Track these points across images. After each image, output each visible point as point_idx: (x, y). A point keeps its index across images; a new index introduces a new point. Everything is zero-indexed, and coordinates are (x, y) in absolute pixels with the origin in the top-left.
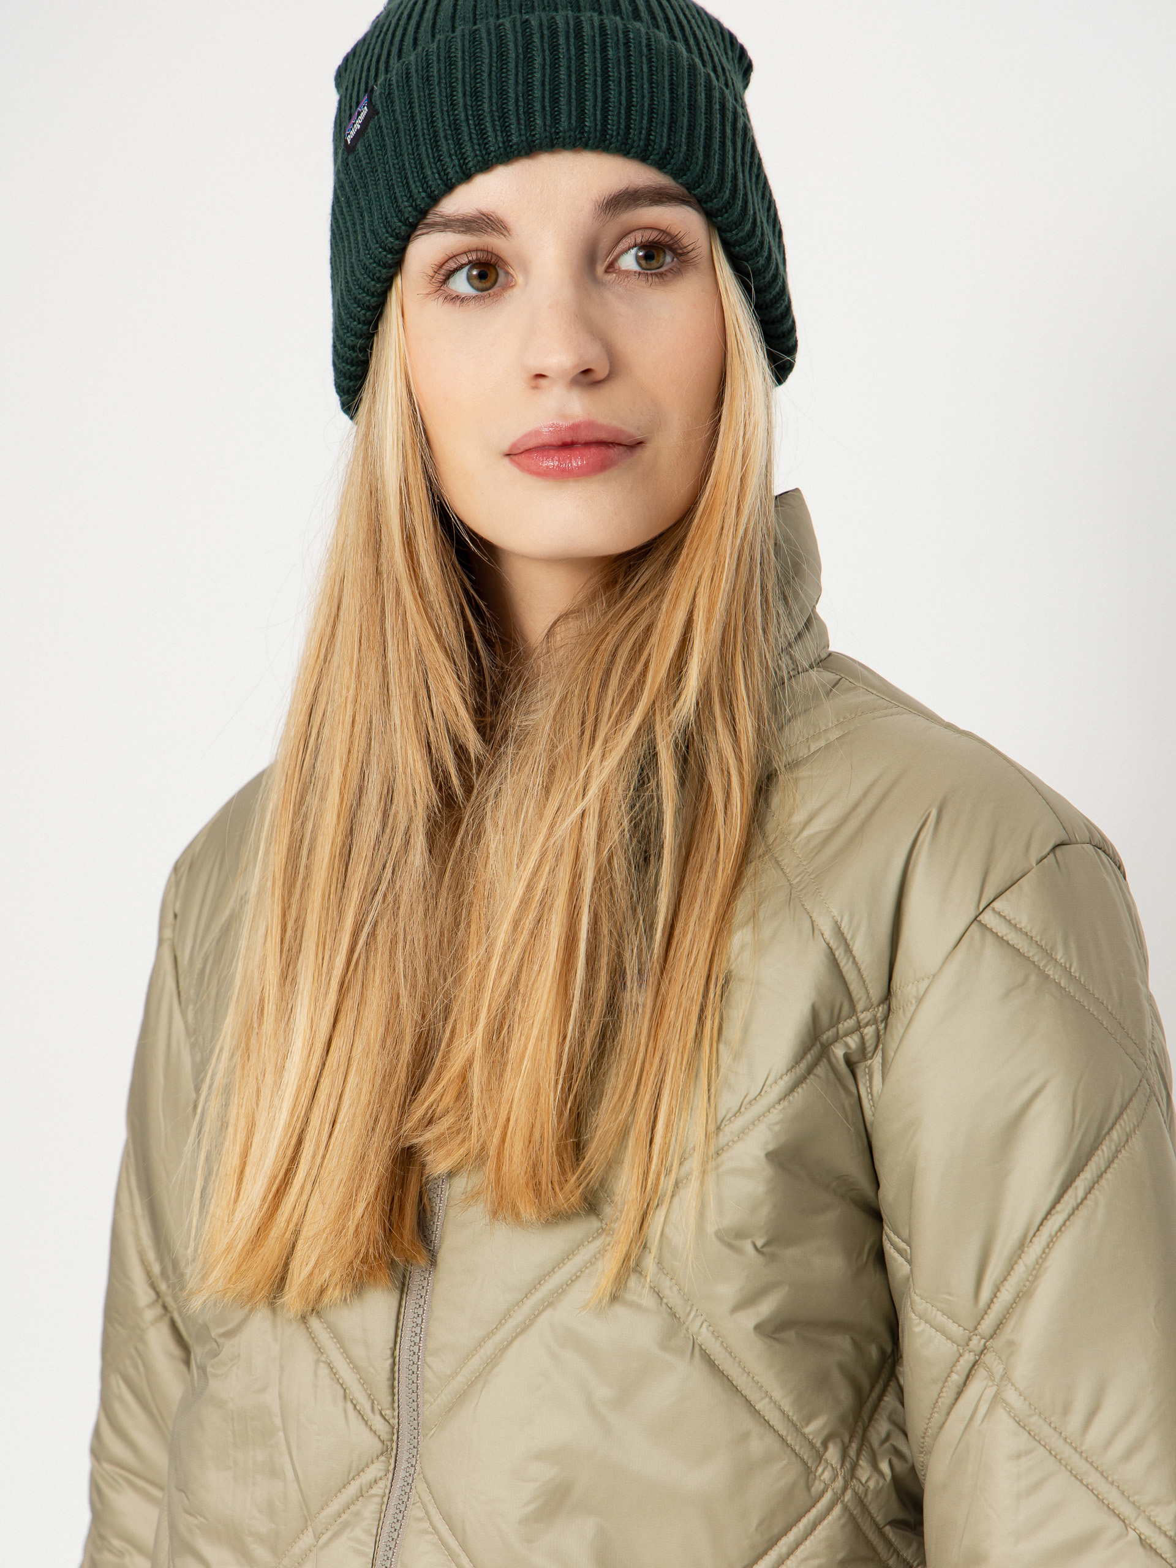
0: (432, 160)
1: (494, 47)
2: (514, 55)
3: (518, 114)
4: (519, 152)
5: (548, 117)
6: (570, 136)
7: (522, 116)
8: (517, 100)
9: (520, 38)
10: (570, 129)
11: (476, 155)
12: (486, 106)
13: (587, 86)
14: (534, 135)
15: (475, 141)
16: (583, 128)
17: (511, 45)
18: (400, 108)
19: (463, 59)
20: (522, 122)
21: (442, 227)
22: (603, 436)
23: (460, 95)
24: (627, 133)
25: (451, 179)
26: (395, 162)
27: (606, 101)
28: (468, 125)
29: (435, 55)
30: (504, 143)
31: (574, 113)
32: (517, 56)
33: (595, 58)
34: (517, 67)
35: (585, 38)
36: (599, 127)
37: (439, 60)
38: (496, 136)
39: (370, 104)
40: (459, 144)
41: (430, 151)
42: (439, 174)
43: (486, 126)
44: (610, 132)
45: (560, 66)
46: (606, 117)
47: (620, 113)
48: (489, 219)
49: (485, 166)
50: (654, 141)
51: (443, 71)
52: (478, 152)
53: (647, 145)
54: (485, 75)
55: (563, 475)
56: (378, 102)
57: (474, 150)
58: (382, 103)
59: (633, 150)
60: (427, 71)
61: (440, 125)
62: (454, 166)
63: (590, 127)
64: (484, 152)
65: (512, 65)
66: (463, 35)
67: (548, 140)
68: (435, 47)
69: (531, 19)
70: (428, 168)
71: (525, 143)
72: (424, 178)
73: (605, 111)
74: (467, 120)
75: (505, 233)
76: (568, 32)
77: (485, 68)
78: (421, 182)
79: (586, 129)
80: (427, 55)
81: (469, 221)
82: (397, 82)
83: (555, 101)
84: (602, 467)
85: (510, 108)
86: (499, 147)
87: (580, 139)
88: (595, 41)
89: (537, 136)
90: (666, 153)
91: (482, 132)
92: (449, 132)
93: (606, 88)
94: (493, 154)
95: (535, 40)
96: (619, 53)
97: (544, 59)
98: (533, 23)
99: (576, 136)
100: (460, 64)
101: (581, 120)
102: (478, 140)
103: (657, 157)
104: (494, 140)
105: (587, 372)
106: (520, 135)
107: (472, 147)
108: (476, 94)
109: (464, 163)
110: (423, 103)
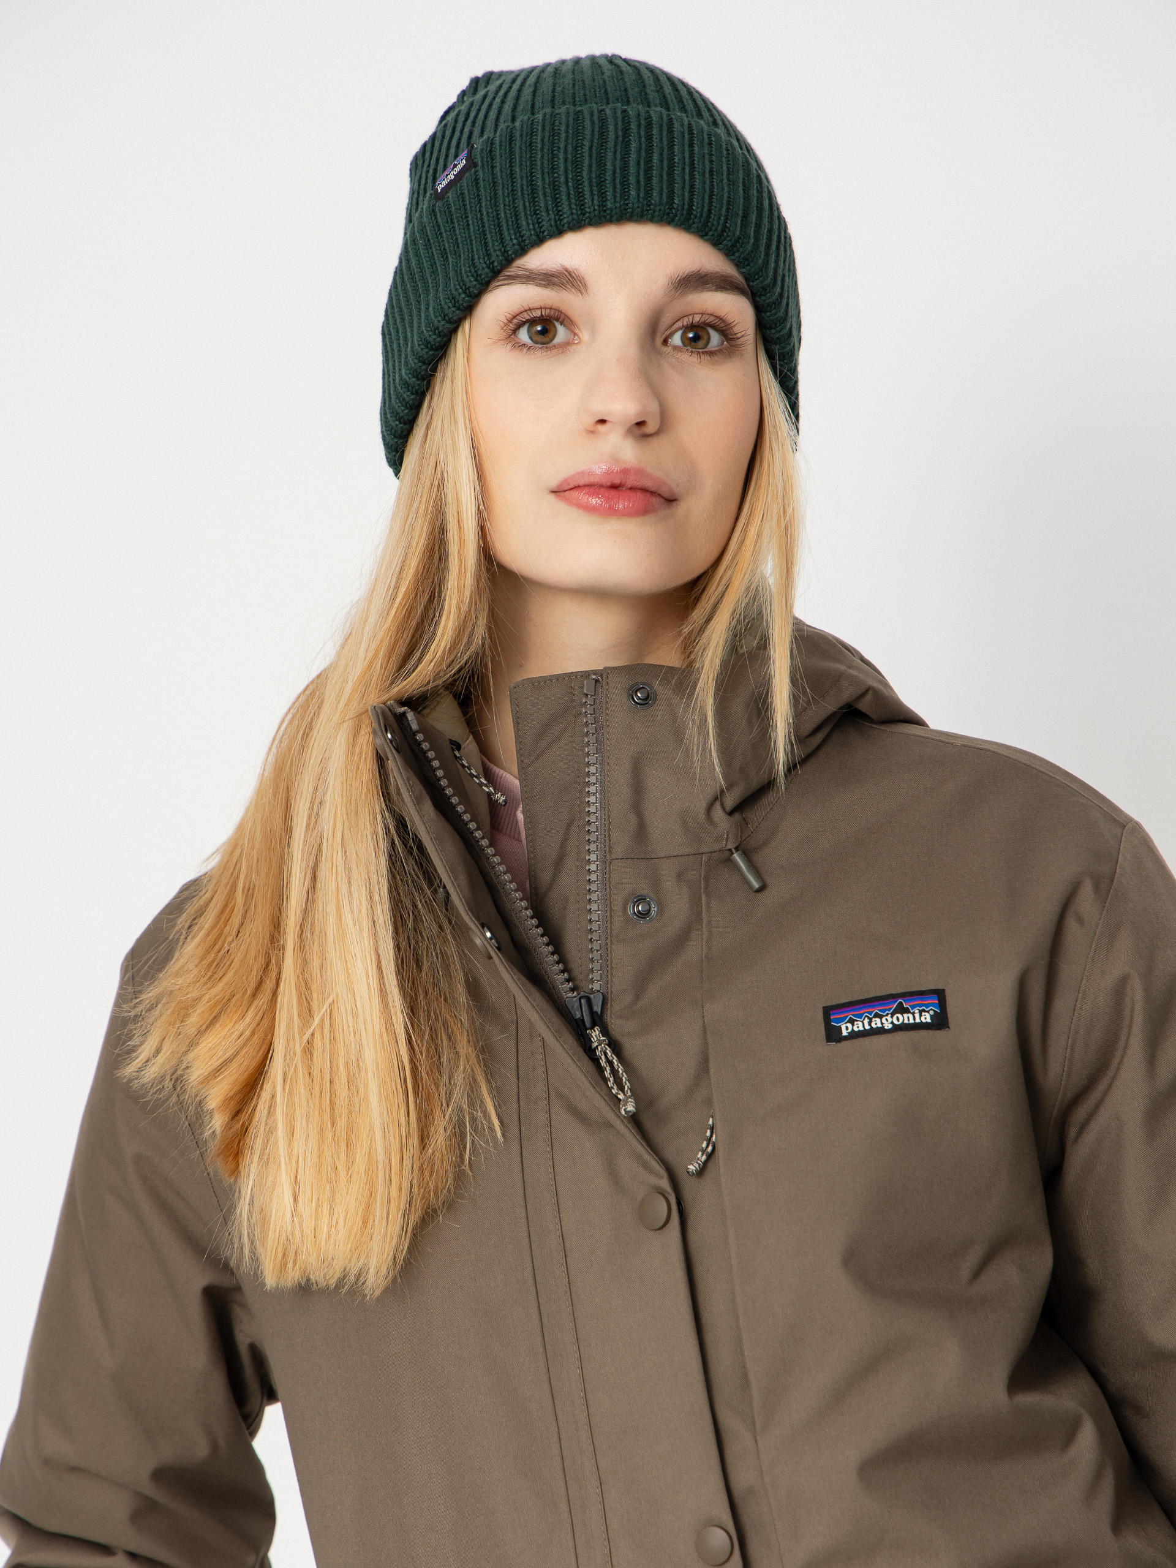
0: (529, 212)
1: (597, 127)
2: (613, 136)
3: (614, 184)
4: (612, 217)
5: (642, 190)
6: (660, 210)
7: (618, 186)
8: (614, 172)
9: (620, 123)
10: (661, 204)
11: (572, 214)
12: (585, 174)
13: (675, 172)
14: (627, 204)
15: (573, 201)
16: (672, 204)
17: (611, 128)
18: (501, 165)
19: (567, 132)
20: (618, 191)
21: (524, 280)
22: (648, 484)
23: (562, 161)
24: (709, 216)
25: (543, 232)
26: (490, 211)
27: (692, 187)
28: (568, 187)
29: (541, 125)
30: (599, 206)
31: (665, 190)
32: (617, 138)
33: (684, 150)
34: (615, 146)
35: (676, 133)
36: (686, 206)
37: (543, 129)
38: (593, 200)
39: (469, 158)
40: (556, 201)
41: (527, 204)
42: (534, 225)
43: (584, 190)
44: (694, 213)
45: (653, 152)
46: (692, 199)
47: (704, 198)
48: (570, 275)
49: (577, 225)
50: (729, 229)
51: (546, 139)
52: (574, 211)
53: (723, 231)
54: (586, 148)
55: (610, 512)
56: (478, 157)
57: (571, 208)
58: (482, 158)
59: (711, 233)
60: (531, 138)
61: (540, 183)
62: (550, 219)
63: (678, 205)
64: (579, 213)
65: (611, 145)
66: (568, 113)
67: (639, 210)
68: (541, 118)
69: (629, 110)
70: (523, 218)
71: (618, 210)
72: (518, 228)
73: (692, 193)
74: (567, 182)
75: (583, 291)
76: (661, 126)
77: (587, 143)
78: (515, 230)
79: (675, 206)
80: (532, 124)
81: (552, 276)
82: (501, 142)
83: (649, 179)
84: (645, 511)
85: (608, 178)
86: (595, 210)
87: (668, 214)
88: (684, 136)
89: (630, 205)
90: (737, 241)
91: (580, 195)
92: (548, 190)
93: (692, 177)
94: (587, 215)
95: (632, 127)
96: (703, 150)
97: (641, 144)
98: (631, 113)
99: (665, 210)
100: (563, 136)
101: (671, 197)
102: (576, 200)
103: (730, 244)
104: (591, 203)
105: (640, 424)
106: (615, 202)
107: (570, 205)
108: (577, 164)
109: (559, 219)
110: (524, 163)
